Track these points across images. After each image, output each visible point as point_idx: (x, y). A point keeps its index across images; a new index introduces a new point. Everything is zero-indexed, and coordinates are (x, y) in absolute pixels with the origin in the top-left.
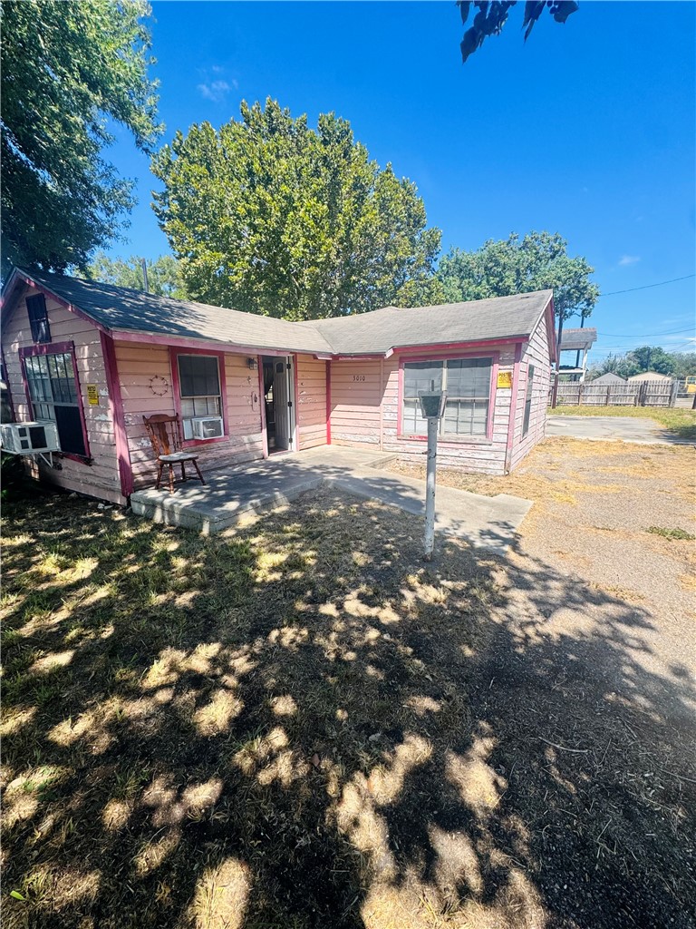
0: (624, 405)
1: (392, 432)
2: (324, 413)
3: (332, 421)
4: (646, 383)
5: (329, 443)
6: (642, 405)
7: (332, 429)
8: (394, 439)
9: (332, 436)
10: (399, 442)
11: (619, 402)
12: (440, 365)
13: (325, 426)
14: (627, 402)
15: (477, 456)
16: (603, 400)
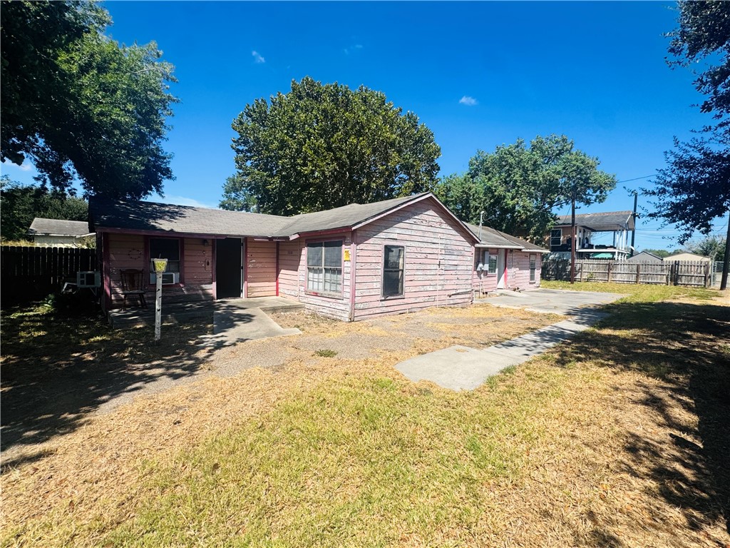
0: (656, 283)
1: (302, 288)
2: (275, 275)
3: (280, 281)
4: (677, 263)
5: (277, 295)
6: (675, 285)
7: (280, 286)
8: (303, 294)
9: (279, 291)
10: (306, 296)
11: (650, 281)
12: (322, 246)
13: (275, 283)
14: (659, 281)
15: (337, 307)
16: (633, 278)
